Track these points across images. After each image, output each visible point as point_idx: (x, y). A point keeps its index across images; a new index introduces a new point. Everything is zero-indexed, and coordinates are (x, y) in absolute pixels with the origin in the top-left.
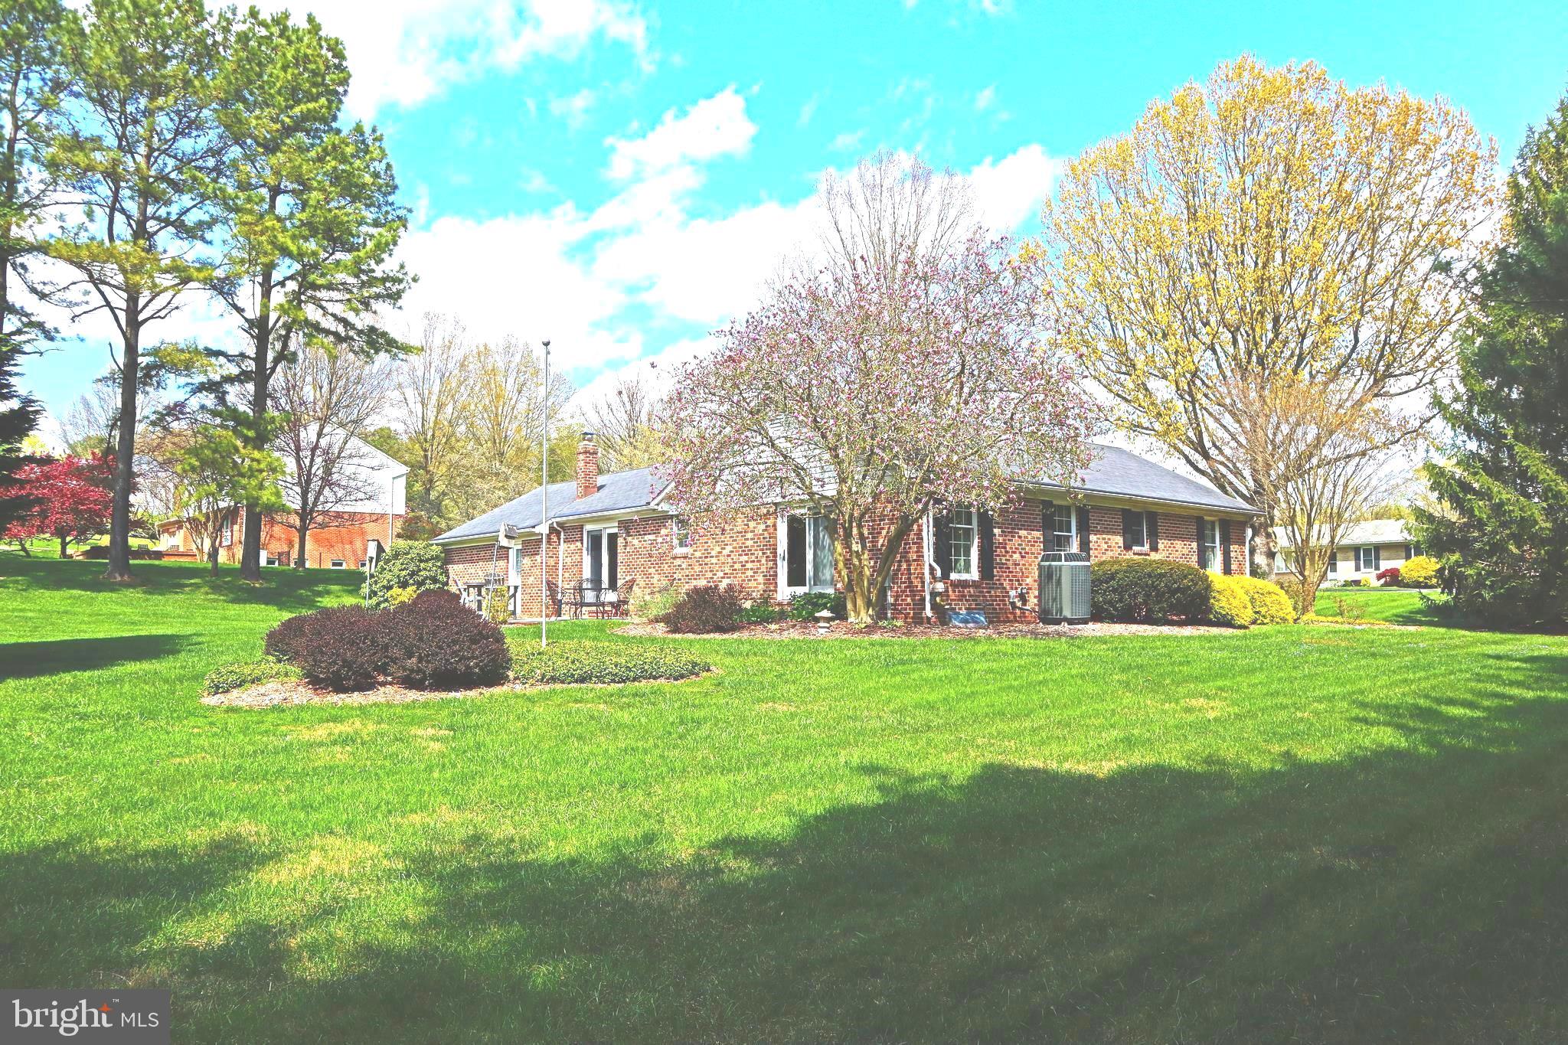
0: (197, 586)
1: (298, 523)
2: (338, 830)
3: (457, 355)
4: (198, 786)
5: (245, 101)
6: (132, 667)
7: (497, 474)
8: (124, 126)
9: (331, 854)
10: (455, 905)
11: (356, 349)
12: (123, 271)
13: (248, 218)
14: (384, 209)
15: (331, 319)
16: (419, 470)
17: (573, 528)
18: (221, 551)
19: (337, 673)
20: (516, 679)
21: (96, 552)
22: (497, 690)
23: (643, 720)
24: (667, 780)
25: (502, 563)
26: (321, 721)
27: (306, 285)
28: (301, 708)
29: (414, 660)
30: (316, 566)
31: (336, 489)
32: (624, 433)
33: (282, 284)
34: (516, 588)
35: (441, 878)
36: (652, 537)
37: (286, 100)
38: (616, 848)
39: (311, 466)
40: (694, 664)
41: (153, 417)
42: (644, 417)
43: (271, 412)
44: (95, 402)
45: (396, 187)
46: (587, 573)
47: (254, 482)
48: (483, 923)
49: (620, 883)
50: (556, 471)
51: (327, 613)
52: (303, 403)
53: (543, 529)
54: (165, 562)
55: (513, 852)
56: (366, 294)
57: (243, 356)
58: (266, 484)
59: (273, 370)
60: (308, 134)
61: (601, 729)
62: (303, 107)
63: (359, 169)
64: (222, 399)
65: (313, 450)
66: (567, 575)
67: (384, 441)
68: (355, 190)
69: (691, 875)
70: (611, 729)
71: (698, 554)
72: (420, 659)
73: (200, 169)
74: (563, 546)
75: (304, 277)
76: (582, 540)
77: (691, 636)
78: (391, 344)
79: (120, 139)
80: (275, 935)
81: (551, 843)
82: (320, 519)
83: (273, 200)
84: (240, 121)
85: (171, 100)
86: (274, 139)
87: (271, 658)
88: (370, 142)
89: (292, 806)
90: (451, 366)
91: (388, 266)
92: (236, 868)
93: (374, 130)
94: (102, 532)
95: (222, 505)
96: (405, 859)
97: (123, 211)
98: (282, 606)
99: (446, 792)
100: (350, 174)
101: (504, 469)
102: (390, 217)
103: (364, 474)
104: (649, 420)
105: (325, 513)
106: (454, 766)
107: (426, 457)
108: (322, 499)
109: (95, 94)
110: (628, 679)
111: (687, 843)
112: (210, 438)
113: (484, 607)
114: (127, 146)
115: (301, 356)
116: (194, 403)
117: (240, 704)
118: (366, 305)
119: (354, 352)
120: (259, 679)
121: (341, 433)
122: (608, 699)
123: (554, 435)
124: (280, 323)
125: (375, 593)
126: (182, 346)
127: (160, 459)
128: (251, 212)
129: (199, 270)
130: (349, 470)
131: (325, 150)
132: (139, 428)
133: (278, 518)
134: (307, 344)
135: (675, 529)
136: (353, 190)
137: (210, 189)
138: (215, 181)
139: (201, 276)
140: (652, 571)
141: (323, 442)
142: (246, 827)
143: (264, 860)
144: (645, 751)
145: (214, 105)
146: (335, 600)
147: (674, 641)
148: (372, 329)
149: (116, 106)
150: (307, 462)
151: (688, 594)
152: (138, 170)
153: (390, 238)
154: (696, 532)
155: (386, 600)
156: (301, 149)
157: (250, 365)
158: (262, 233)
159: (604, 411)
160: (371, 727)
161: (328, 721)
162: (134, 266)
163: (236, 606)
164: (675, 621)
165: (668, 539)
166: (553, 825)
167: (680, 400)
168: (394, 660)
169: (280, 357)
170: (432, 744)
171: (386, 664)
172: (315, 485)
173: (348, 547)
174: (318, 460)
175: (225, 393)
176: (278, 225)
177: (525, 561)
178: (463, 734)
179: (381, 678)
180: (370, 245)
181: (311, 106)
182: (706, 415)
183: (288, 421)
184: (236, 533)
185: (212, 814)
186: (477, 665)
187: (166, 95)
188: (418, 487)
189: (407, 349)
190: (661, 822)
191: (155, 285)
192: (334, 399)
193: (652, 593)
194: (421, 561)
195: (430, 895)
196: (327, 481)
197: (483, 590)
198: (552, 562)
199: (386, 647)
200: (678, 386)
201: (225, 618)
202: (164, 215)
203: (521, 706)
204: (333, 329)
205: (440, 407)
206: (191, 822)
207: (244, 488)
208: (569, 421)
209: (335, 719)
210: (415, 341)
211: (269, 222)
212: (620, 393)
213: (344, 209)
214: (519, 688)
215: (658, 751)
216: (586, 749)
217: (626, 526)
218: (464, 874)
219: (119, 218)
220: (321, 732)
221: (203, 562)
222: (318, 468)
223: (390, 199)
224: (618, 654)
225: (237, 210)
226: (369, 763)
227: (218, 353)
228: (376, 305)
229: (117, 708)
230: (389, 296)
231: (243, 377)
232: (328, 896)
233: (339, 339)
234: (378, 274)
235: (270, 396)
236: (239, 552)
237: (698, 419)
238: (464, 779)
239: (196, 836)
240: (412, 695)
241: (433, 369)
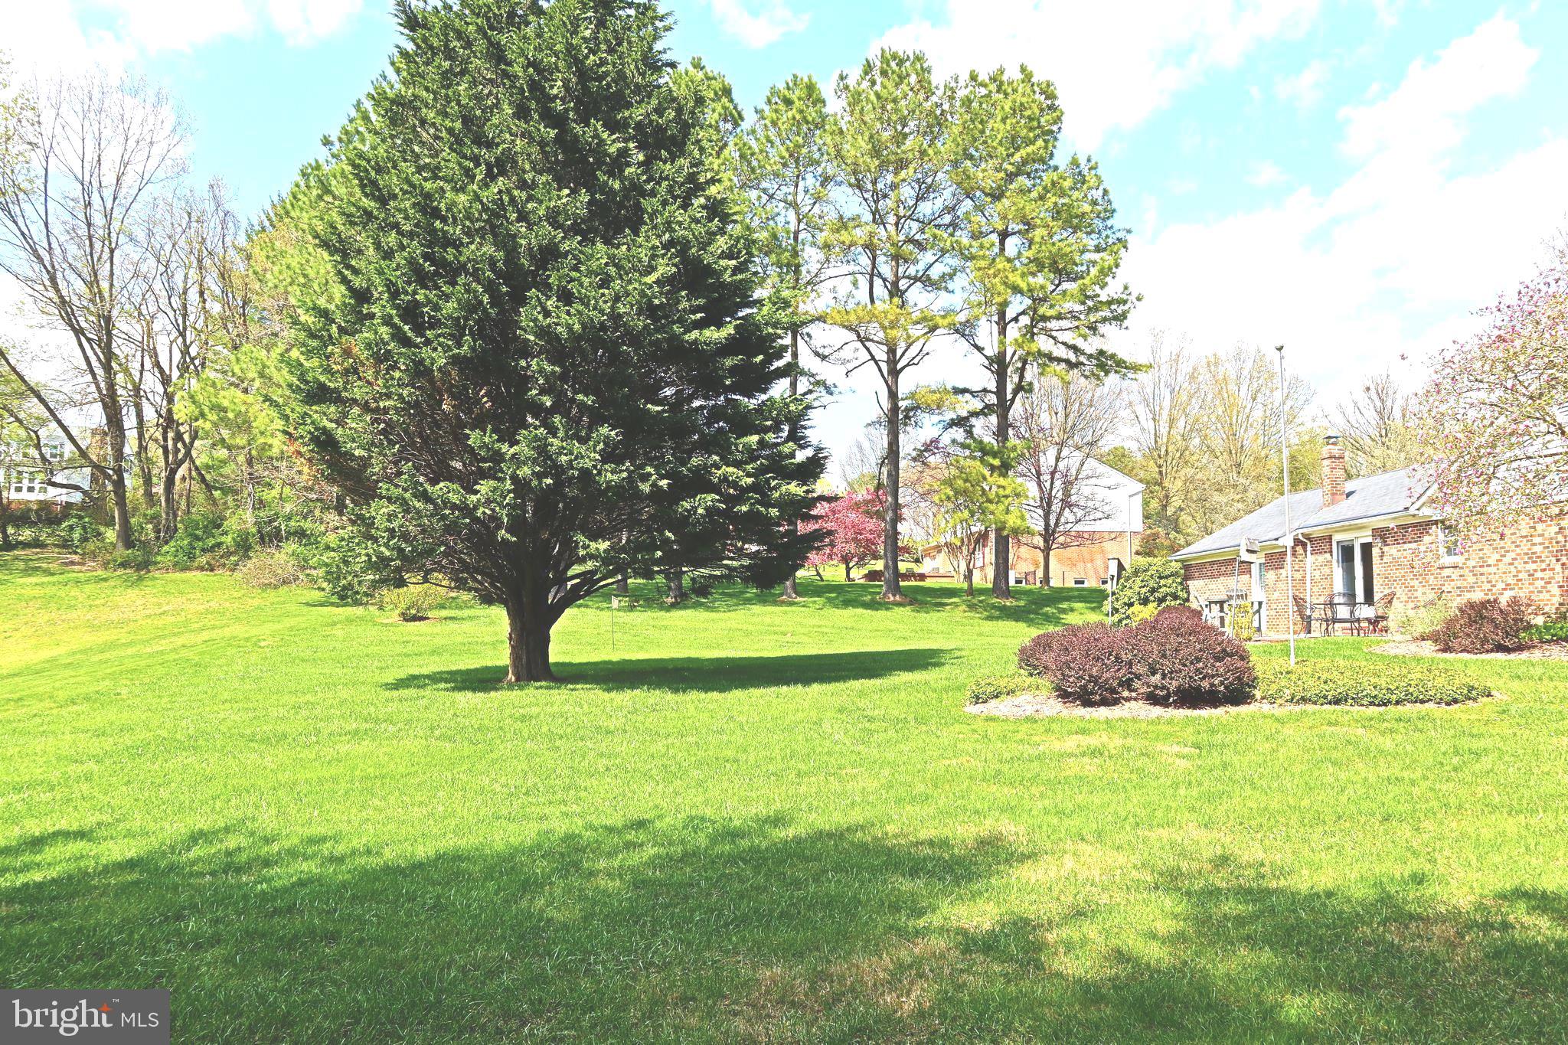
0: (956, 605)
1: (1041, 544)
2: (1090, 838)
3: (1185, 368)
4: (964, 786)
5: (971, 158)
6: (905, 677)
7: (1235, 486)
8: (876, 202)
9: (1082, 859)
10: (1203, 923)
11: (1087, 373)
12: (884, 328)
13: (982, 263)
14: (1104, 234)
15: (1063, 347)
16: (1154, 485)
17: (1322, 538)
18: (975, 572)
19: (1084, 688)
20: (1263, 698)
21: (873, 575)
22: (1243, 709)
23: (1409, 748)
24: (1439, 816)
25: (1245, 578)
26: (1070, 733)
27: (1038, 319)
28: (1052, 720)
29: (1158, 676)
30: (1061, 585)
31: (1075, 510)
32: (1374, 433)
33: (1016, 319)
34: (1260, 604)
35: (1188, 894)
36: (1413, 546)
37: (1007, 149)
38: (1378, 884)
39: (1051, 489)
40: (1471, 689)
41: (914, 454)
42: (1397, 413)
43: (1013, 441)
44: (866, 445)
45: (1114, 211)
46: (1339, 585)
47: (1001, 507)
48: (1233, 944)
49: (1384, 922)
50: (1299, 478)
51: (1073, 630)
52: (1041, 430)
53: (1289, 542)
54: (928, 583)
55: (1263, 877)
56: (1093, 319)
57: (985, 390)
58: (1011, 508)
59: (1013, 401)
60: (1029, 176)
61: (1360, 755)
62: (1023, 152)
63: (1078, 200)
64: (969, 433)
65: (1053, 474)
66: (1315, 589)
67: (1119, 461)
68: (1075, 221)
69: (1470, 925)
70: (1368, 754)
71: (1471, 563)
72: (1164, 676)
73: (938, 226)
74: (1310, 558)
75: (1035, 311)
76: (1331, 552)
77: (1465, 656)
78: (1120, 364)
79: (874, 215)
80: (1034, 928)
81: (1305, 872)
82: (1061, 539)
83: (1002, 243)
84: (969, 177)
85: (911, 170)
86: (999, 187)
87: (1022, 671)
88: (1085, 172)
89: (1046, 811)
90: (1180, 379)
91: (1113, 289)
92: (999, 863)
93: (1089, 160)
94: (876, 557)
95: (974, 529)
96: (1153, 871)
97: (880, 275)
98: (1030, 622)
99: (1192, 809)
100: (1070, 206)
101: (1242, 480)
102: (1110, 241)
103: (1101, 493)
104: (1404, 416)
105: (1066, 533)
106: (1200, 784)
107: (1160, 473)
108: (1063, 520)
109: (853, 180)
110: (1389, 702)
111: (1466, 889)
112: (961, 469)
113: (1227, 622)
114: (878, 219)
115: (1036, 386)
116: (946, 439)
117: (998, 714)
118: (1093, 328)
119: (1086, 377)
120: (1013, 692)
121: (1078, 456)
122: (1367, 723)
123: (1295, 440)
124: (1016, 357)
125: (1117, 610)
126: (934, 388)
127: (920, 490)
128: (983, 257)
129: (944, 317)
130: (1086, 491)
131: (1045, 188)
132: (902, 464)
133: (1023, 540)
134: (1041, 374)
135: (1441, 536)
136: (1074, 222)
137: (948, 244)
138: (952, 235)
139: (946, 322)
140: (1416, 583)
141: (1062, 466)
142: (1009, 828)
143: (1024, 858)
144: (1413, 783)
145: (946, 168)
146: (1080, 616)
147: (1446, 661)
148: (1101, 353)
149: (869, 186)
150: (1048, 485)
151: (1461, 610)
152: (889, 238)
153: (1112, 262)
154: (1467, 537)
155: (1128, 617)
156: (1022, 191)
157: (992, 399)
158: (995, 276)
159: (1350, 410)
160: (1118, 742)
161: (1076, 733)
162: (891, 322)
163: (989, 623)
164: (1445, 640)
165: (1433, 546)
166: (1306, 852)
167: (1438, 392)
168: (1138, 677)
169: (1019, 388)
170: (1178, 761)
171: (1131, 680)
172: (1056, 507)
173: (1089, 565)
174: (1058, 484)
175: (972, 426)
176: (1008, 266)
177: (1269, 576)
178: (1209, 752)
179: (1126, 694)
180: (1094, 271)
181: (1030, 149)
182: (1472, 405)
183: (1029, 448)
184: (987, 555)
185: (977, 812)
186: (1222, 683)
187: (907, 167)
188: (1155, 504)
189: (1135, 368)
190: (1432, 861)
191: (909, 337)
192: (1070, 423)
193: (1417, 607)
194: (1161, 578)
195: (1178, 910)
196: (1067, 504)
197: (1226, 606)
198: (1298, 576)
199: (1130, 664)
200: (1435, 377)
201: (980, 634)
202: (913, 274)
203: (1270, 726)
204: (1065, 357)
205: (1172, 422)
206: (960, 818)
207: (992, 513)
208: (1309, 425)
209: (1083, 732)
210: (1142, 359)
211: (1001, 264)
212: (1368, 389)
213: (1066, 241)
214: (1266, 707)
215: (1428, 783)
216: (1343, 776)
217: (1382, 534)
218: (1212, 894)
219: (877, 282)
220: (1071, 743)
221: (959, 583)
222: (1058, 491)
223: (1109, 223)
224: (1377, 675)
225: (972, 258)
226: (1116, 776)
227: (964, 391)
228: (1103, 328)
229: (896, 713)
230: (1115, 318)
231: (987, 410)
232: (1080, 898)
233: (1071, 365)
234: (1104, 298)
235: (1011, 425)
236: (991, 573)
237: (1462, 411)
238: (1210, 798)
239: (964, 832)
240: (1157, 711)
241: (1162, 385)
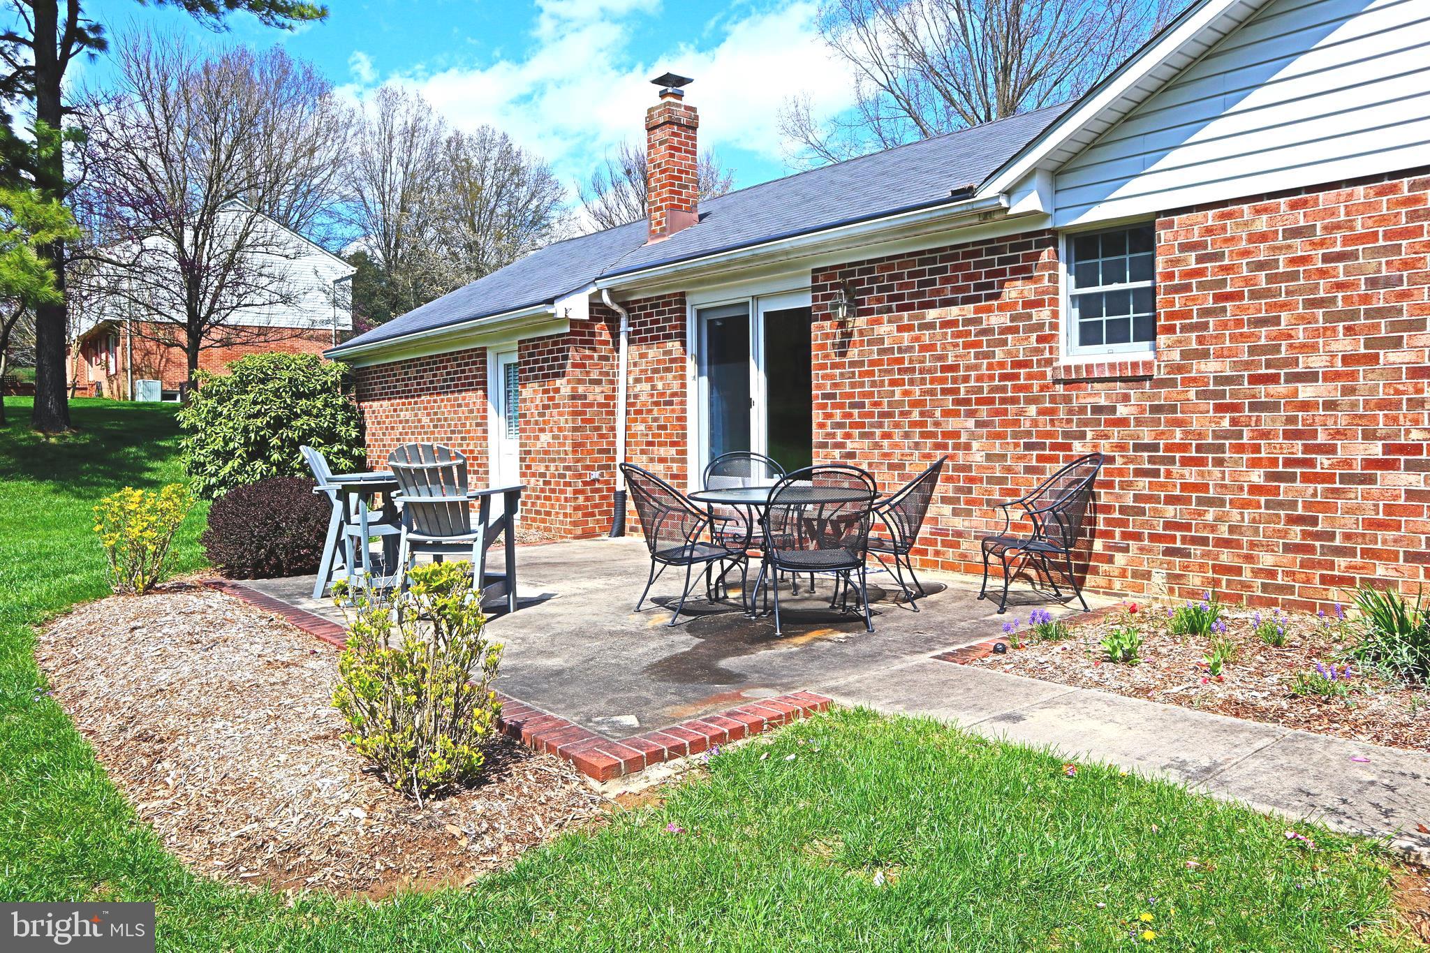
25: (473, 397)
53: (576, 309)
66: (640, 427)
74: (627, 354)
76: (682, 336)
165: (1040, 315)
177: (527, 392)
198: (597, 394)
217: (845, 284)
241: (394, 161)
